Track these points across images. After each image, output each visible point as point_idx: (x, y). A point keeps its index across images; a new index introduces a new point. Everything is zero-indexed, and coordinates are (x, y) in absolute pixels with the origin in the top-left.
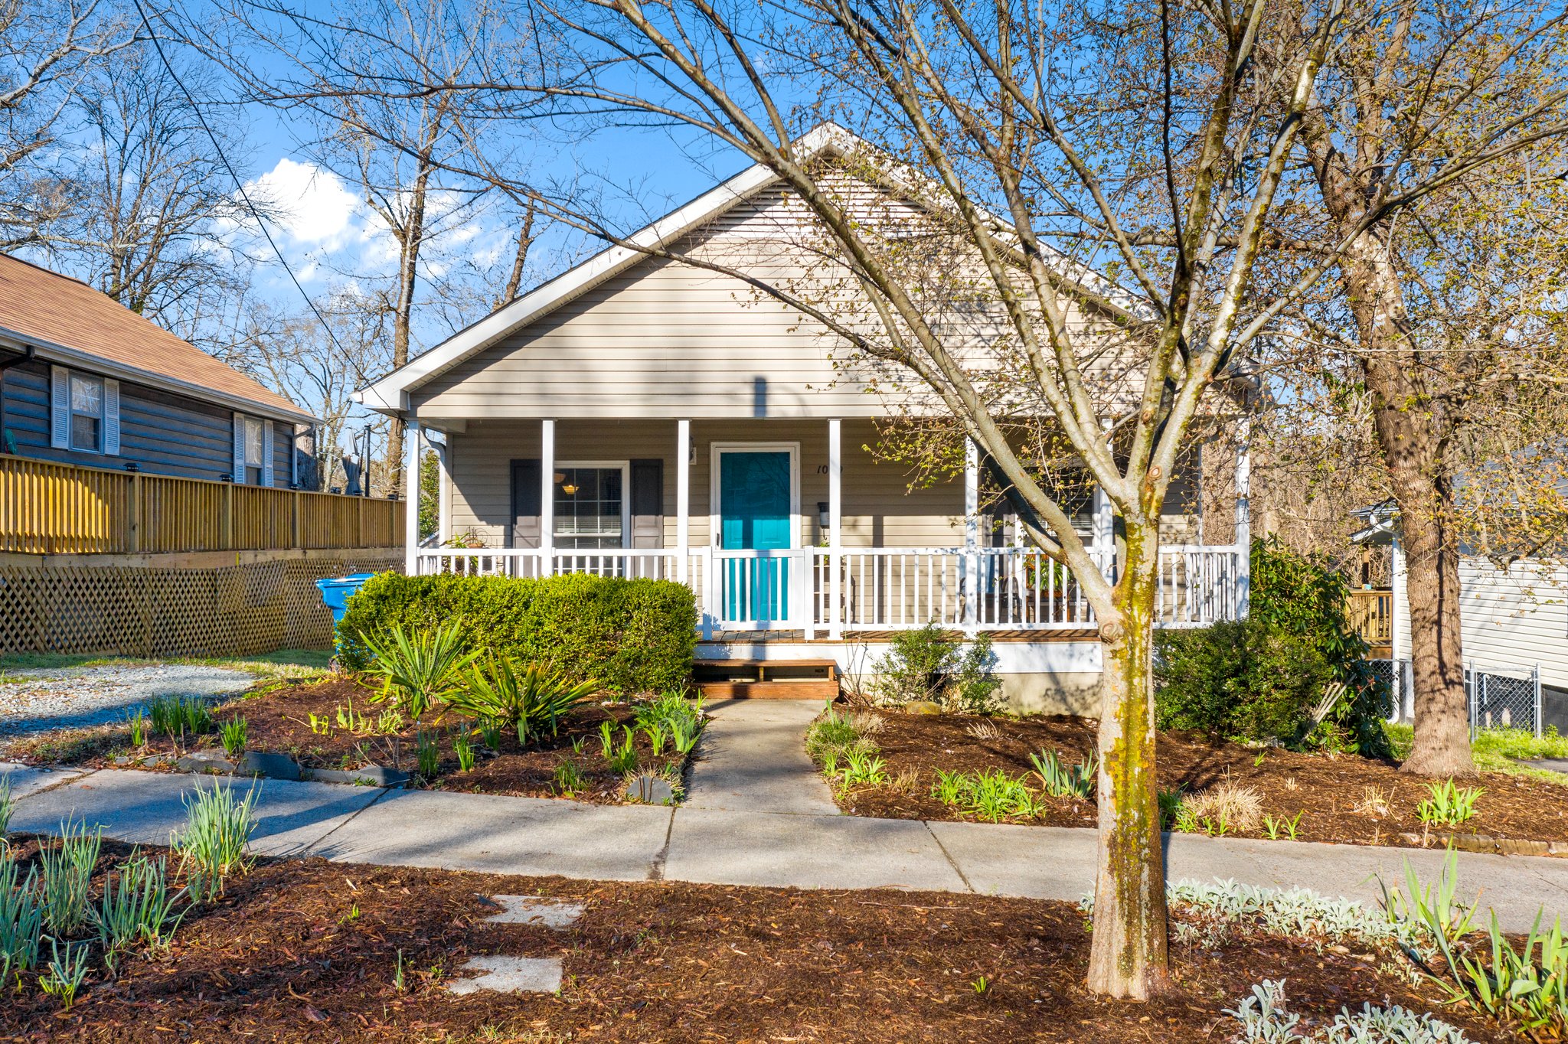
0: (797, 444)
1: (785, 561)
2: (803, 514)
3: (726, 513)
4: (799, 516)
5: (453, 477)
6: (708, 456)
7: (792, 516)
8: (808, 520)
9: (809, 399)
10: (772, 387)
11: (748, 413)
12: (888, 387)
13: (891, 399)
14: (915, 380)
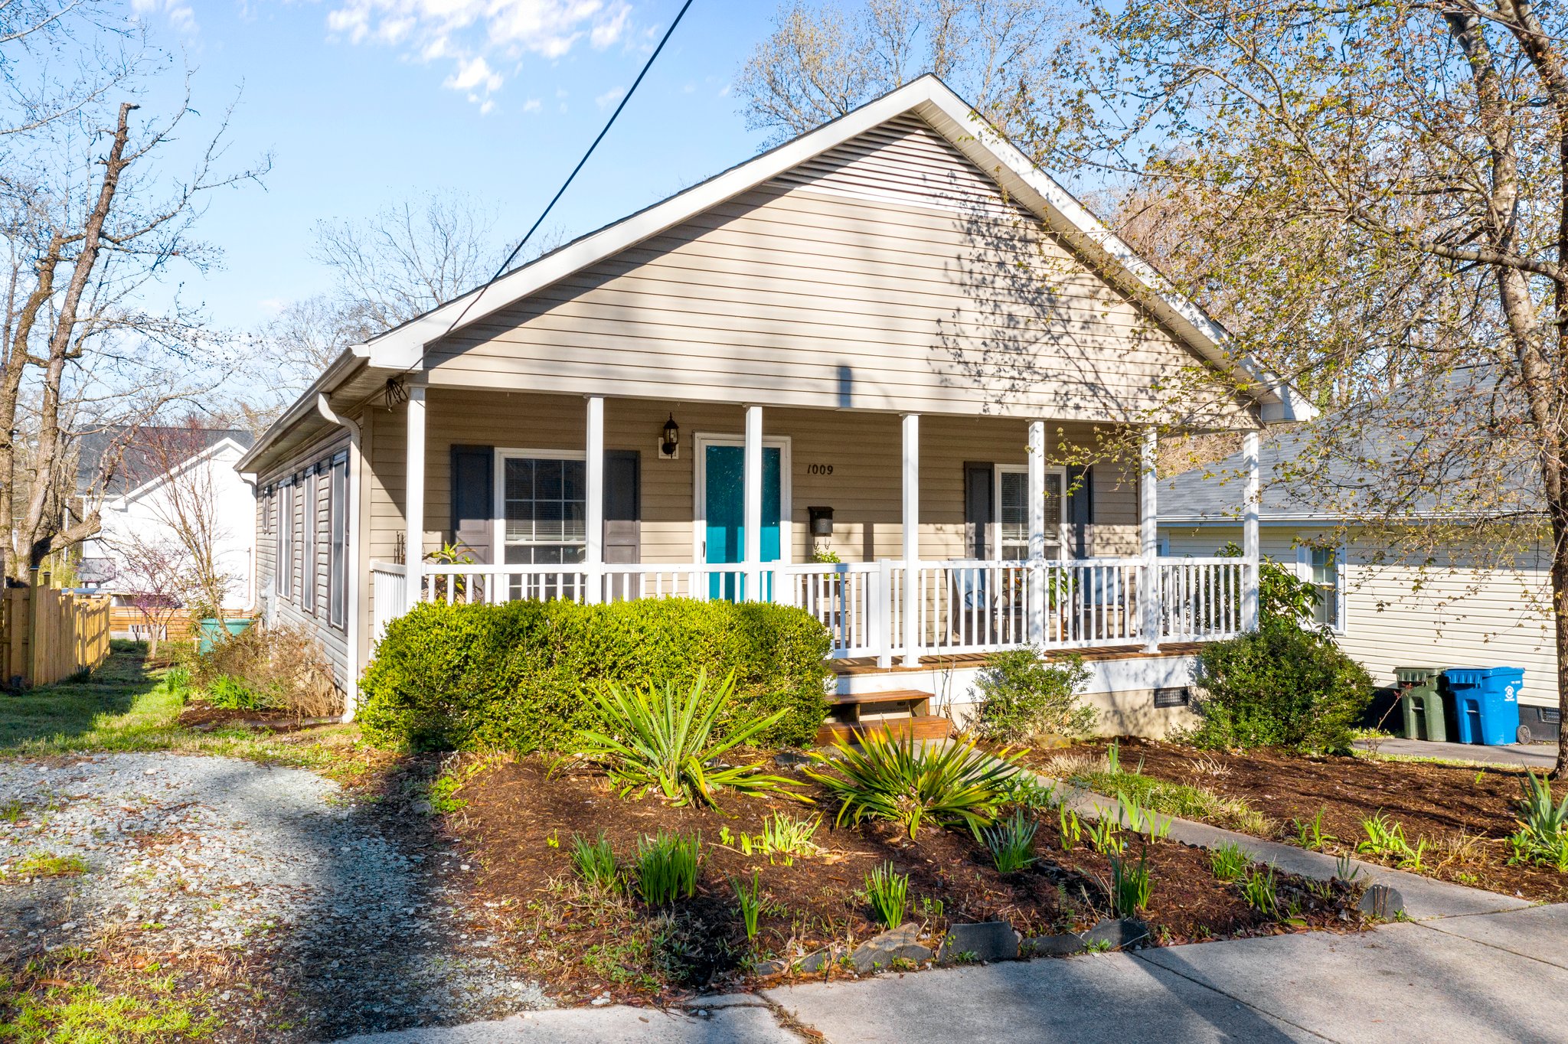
0: (788, 439)
2: (793, 520)
3: (711, 519)
4: (790, 523)
6: (692, 449)
7: (782, 523)
8: (799, 527)
9: (892, 390)
10: (856, 373)
11: (831, 402)
12: (968, 382)
13: (970, 395)
14: (993, 375)
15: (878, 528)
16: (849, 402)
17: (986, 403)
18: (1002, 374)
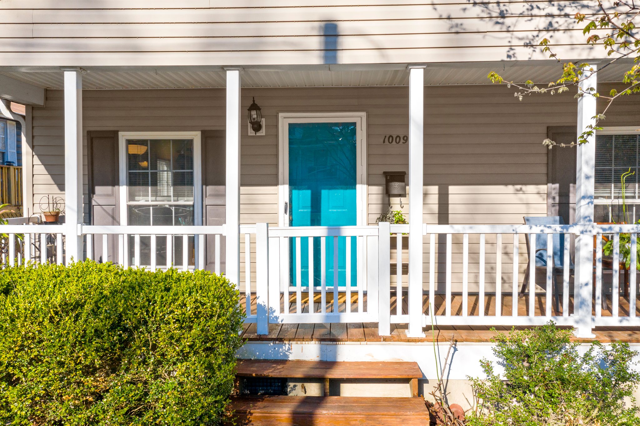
0: (364, 114)
1: (354, 239)
2: (369, 184)
3: (294, 183)
4: (365, 186)
5: (33, 147)
6: (277, 126)
7: (358, 186)
8: (376, 190)
9: (385, 41)
10: (343, 27)
11: (315, 59)
12: (487, 25)
13: (490, 40)
14: (521, 15)
15: (452, 189)
16: (335, 58)
17: (511, 48)
18: (535, 12)
